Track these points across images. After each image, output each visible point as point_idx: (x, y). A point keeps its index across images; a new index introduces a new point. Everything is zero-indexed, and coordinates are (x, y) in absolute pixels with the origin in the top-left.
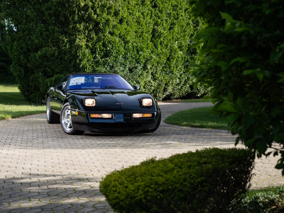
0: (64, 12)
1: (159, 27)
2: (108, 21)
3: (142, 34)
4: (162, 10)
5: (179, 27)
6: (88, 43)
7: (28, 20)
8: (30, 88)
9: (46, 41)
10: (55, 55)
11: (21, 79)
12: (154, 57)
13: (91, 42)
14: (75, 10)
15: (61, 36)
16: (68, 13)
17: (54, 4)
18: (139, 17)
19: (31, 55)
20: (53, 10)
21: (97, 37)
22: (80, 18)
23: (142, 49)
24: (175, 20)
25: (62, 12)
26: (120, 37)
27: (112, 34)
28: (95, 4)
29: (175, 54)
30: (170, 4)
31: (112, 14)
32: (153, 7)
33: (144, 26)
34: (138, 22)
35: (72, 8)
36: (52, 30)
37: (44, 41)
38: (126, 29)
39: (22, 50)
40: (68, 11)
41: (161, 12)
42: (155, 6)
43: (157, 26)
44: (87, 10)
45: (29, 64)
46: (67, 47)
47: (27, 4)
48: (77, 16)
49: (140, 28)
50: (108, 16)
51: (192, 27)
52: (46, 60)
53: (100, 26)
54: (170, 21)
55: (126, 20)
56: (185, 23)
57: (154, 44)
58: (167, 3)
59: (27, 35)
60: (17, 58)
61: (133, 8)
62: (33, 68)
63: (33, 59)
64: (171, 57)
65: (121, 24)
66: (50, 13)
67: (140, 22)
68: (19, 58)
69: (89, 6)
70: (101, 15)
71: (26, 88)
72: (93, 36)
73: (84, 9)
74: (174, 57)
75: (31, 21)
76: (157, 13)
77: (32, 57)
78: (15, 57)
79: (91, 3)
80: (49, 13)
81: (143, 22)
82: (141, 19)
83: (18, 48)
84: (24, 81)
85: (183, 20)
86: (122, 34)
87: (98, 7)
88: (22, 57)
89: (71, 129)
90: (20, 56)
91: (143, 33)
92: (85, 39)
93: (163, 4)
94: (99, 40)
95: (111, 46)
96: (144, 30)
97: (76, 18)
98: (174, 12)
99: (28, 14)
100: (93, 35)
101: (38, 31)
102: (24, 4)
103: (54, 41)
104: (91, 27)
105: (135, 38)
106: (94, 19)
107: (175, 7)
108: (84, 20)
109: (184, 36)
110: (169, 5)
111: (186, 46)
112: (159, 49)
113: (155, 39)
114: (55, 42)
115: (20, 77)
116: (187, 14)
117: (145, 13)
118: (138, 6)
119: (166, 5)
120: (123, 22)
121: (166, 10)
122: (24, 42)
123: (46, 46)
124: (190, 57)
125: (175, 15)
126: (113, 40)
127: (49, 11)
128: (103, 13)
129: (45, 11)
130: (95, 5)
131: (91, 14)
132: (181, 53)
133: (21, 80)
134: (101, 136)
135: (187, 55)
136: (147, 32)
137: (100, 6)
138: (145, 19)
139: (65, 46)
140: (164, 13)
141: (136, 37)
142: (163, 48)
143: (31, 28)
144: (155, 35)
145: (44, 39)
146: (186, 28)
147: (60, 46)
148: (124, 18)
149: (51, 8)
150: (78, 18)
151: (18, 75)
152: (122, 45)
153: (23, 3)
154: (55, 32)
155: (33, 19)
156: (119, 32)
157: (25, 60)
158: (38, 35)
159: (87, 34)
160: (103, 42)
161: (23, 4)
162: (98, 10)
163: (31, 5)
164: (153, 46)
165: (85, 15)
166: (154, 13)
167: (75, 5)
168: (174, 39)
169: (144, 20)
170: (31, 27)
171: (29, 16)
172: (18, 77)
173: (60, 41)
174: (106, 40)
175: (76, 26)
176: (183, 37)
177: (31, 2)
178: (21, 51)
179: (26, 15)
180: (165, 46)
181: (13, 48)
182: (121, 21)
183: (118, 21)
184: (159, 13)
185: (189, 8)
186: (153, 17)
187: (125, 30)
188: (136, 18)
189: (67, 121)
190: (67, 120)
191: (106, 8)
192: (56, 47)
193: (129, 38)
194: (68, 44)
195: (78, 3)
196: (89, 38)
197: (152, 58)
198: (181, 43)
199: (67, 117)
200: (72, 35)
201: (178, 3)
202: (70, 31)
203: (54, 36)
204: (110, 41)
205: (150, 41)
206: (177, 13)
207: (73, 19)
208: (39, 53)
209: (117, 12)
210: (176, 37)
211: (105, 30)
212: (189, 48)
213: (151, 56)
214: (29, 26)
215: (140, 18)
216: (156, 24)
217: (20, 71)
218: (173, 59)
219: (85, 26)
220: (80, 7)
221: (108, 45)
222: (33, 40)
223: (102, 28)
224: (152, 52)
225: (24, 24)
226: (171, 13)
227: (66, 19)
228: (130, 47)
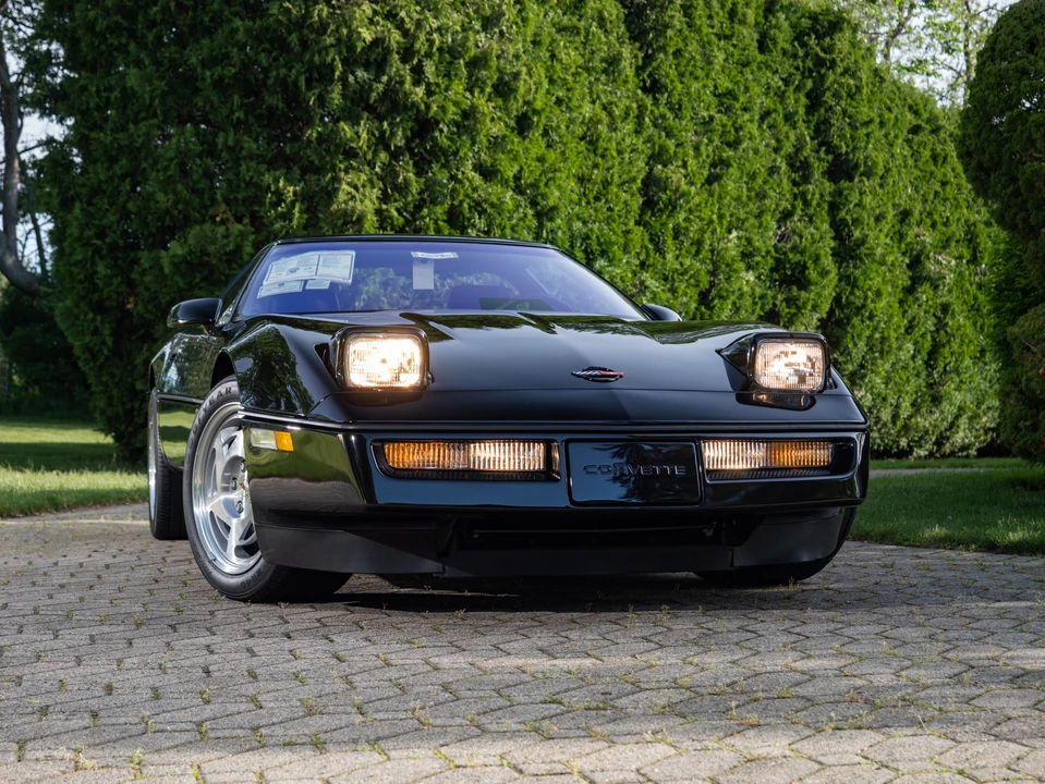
0: (283, 71)
1: (672, 168)
2: (469, 114)
3: (604, 188)
4: (680, 106)
5: (741, 178)
6: (384, 207)
7: (129, 111)
8: (137, 405)
9: (206, 196)
10: (241, 258)
11: (98, 363)
12: (652, 283)
13: (395, 201)
14: (334, 60)
15: (267, 176)
16: (299, 74)
17: (240, 36)
18: (593, 122)
19: (139, 259)
20: (234, 66)
21: (423, 180)
22: (352, 101)
23: (604, 247)
24: (727, 149)
25: (274, 73)
26: (519, 190)
27: (488, 173)
28: (415, 38)
29: (729, 277)
30: (710, 84)
31: (488, 90)
32: (644, 89)
33: (613, 157)
34: (591, 141)
35: (320, 53)
36: (231, 150)
37: (197, 200)
38: (541, 160)
39: (104, 242)
40: (298, 66)
41: (677, 110)
42: (654, 87)
43: (665, 166)
44: (380, 66)
45: (131, 299)
46: (295, 222)
47: (126, 46)
48: (337, 90)
49: (596, 166)
50: (472, 93)
51: (786, 184)
52: (204, 279)
53: (437, 134)
54: (710, 148)
55: (543, 120)
56: (763, 166)
57: (651, 234)
58: (696, 78)
59: (123, 177)
60: (82, 276)
61: (570, 78)
62: (148, 316)
63: (148, 278)
64: (714, 292)
65: (524, 138)
66: (222, 78)
67: (597, 140)
68: (92, 275)
69: (388, 47)
70: (443, 86)
71: (123, 404)
72: (405, 179)
73: (368, 61)
74: (727, 291)
75: (143, 115)
76: (663, 117)
77: (145, 270)
78: (75, 270)
79: (396, 37)
80: (216, 77)
81: (610, 140)
82: (603, 129)
83: (88, 233)
84: (113, 375)
85: (756, 152)
86: (527, 179)
87: (429, 55)
88: (101, 268)
89: (252, 561)
90: (94, 264)
91: (609, 184)
92: (373, 187)
93: (684, 80)
94: (430, 196)
95: (481, 223)
96: (612, 176)
97: (336, 96)
98: (725, 118)
99: (129, 84)
100: (408, 171)
101: (171, 154)
102: (116, 43)
103: (236, 199)
104: (399, 140)
105: (579, 204)
106: (413, 103)
107: (725, 99)
108: (370, 109)
109: (759, 216)
110: (705, 86)
111: (768, 252)
112: (670, 256)
113: (653, 215)
114: (244, 201)
115: (94, 357)
116: (767, 134)
117: (615, 108)
118: (590, 74)
119: (695, 86)
120: (530, 127)
121: (693, 108)
122: (111, 205)
123: (204, 221)
124: (784, 296)
125: (728, 129)
126: (492, 196)
127: (219, 69)
128: (450, 80)
129: (199, 70)
130: (417, 46)
131: (402, 83)
132: (751, 277)
133: (101, 367)
134: (461, 613)
135: (770, 288)
136: (623, 184)
137: (435, 49)
138: (615, 130)
139: (287, 216)
140: (689, 118)
141: (580, 200)
142: (683, 252)
143: (142, 144)
144: (654, 197)
145: (194, 191)
146: (765, 182)
147: (262, 218)
148: (536, 112)
149: (227, 56)
150: (344, 96)
151: (87, 348)
152: (527, 223)
153: (110, 41)
154: (245, 158)
155: (151, 105)
156: (516, 168)
157: (116, 281)
158: (169, 173)
159: (383, 170)
160: (452, 206)
161: (112, 45)
162: (429, 68)
163: (142, 45)
164: (647, 243)
165: (371, 87)
166: (652, 112)
167: (329, 40)
168: (725, 222)
169: (614, 134)
170: (140, 140)
171: (134, 93)
172: (87, 355)
173: (265, 198)
174: (461, 197)
175: (336, 132)
176: (756, 217)
177: (144, 36)
178: (99, 243)
179: (124, 90)
180: (691, 244)
181: (69, 231)
182: (523, 125)
183: (512, 123)
184: (669, 114)
185: (775, 111)
186: (648, 128)
187: (538, 164)
188: (583, 122)
189: (228, 504)
190: (223, 497)
191: (462, 62)
192: (246, 221)
193: (554, 196)
194: (296, 210)
195: (345, 31)
196: (391, 187)
197: (646, 287)
198: (749, 241)
199: (225, 479)
200: (319, 171)
201: (737, 83)
202: (309, 152)
203: (237, 175)
204: (478, 204)
205: (638, 223)
206: (735, 123)
207: (321, 100)
208: (176, 248)
209: (506, 84)
210: (731, 216)
211: (456, 153)
212: (776, 259)
213: (642, 283)
214: (132, 135)
215: (599, 121)
216: (658, 157)
217: (95, 332)
218: (721, 297)
219: (373, 135)
220: (351, 48)
221: (469, 220)
222: (151, 196)
223: (445, 142)
224: (643, 265)
225: (112, 131)
226: (712, 118)
227: (288, 103)
228: (560, 233)
